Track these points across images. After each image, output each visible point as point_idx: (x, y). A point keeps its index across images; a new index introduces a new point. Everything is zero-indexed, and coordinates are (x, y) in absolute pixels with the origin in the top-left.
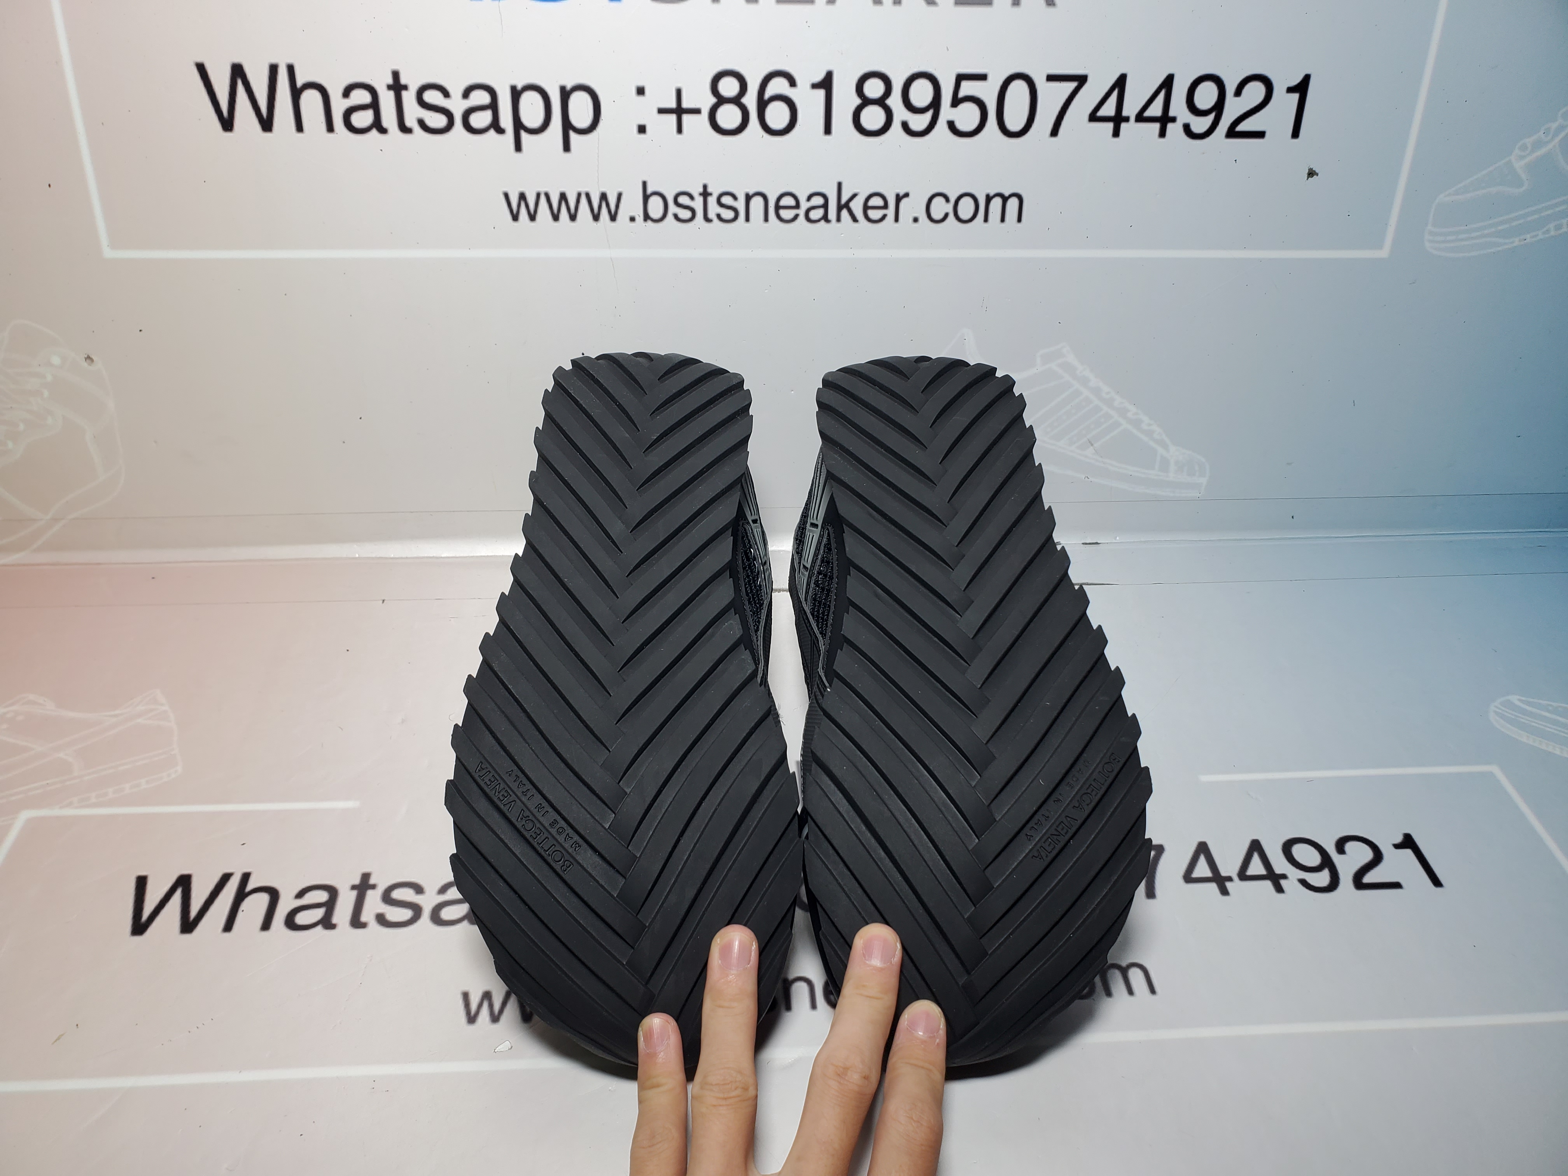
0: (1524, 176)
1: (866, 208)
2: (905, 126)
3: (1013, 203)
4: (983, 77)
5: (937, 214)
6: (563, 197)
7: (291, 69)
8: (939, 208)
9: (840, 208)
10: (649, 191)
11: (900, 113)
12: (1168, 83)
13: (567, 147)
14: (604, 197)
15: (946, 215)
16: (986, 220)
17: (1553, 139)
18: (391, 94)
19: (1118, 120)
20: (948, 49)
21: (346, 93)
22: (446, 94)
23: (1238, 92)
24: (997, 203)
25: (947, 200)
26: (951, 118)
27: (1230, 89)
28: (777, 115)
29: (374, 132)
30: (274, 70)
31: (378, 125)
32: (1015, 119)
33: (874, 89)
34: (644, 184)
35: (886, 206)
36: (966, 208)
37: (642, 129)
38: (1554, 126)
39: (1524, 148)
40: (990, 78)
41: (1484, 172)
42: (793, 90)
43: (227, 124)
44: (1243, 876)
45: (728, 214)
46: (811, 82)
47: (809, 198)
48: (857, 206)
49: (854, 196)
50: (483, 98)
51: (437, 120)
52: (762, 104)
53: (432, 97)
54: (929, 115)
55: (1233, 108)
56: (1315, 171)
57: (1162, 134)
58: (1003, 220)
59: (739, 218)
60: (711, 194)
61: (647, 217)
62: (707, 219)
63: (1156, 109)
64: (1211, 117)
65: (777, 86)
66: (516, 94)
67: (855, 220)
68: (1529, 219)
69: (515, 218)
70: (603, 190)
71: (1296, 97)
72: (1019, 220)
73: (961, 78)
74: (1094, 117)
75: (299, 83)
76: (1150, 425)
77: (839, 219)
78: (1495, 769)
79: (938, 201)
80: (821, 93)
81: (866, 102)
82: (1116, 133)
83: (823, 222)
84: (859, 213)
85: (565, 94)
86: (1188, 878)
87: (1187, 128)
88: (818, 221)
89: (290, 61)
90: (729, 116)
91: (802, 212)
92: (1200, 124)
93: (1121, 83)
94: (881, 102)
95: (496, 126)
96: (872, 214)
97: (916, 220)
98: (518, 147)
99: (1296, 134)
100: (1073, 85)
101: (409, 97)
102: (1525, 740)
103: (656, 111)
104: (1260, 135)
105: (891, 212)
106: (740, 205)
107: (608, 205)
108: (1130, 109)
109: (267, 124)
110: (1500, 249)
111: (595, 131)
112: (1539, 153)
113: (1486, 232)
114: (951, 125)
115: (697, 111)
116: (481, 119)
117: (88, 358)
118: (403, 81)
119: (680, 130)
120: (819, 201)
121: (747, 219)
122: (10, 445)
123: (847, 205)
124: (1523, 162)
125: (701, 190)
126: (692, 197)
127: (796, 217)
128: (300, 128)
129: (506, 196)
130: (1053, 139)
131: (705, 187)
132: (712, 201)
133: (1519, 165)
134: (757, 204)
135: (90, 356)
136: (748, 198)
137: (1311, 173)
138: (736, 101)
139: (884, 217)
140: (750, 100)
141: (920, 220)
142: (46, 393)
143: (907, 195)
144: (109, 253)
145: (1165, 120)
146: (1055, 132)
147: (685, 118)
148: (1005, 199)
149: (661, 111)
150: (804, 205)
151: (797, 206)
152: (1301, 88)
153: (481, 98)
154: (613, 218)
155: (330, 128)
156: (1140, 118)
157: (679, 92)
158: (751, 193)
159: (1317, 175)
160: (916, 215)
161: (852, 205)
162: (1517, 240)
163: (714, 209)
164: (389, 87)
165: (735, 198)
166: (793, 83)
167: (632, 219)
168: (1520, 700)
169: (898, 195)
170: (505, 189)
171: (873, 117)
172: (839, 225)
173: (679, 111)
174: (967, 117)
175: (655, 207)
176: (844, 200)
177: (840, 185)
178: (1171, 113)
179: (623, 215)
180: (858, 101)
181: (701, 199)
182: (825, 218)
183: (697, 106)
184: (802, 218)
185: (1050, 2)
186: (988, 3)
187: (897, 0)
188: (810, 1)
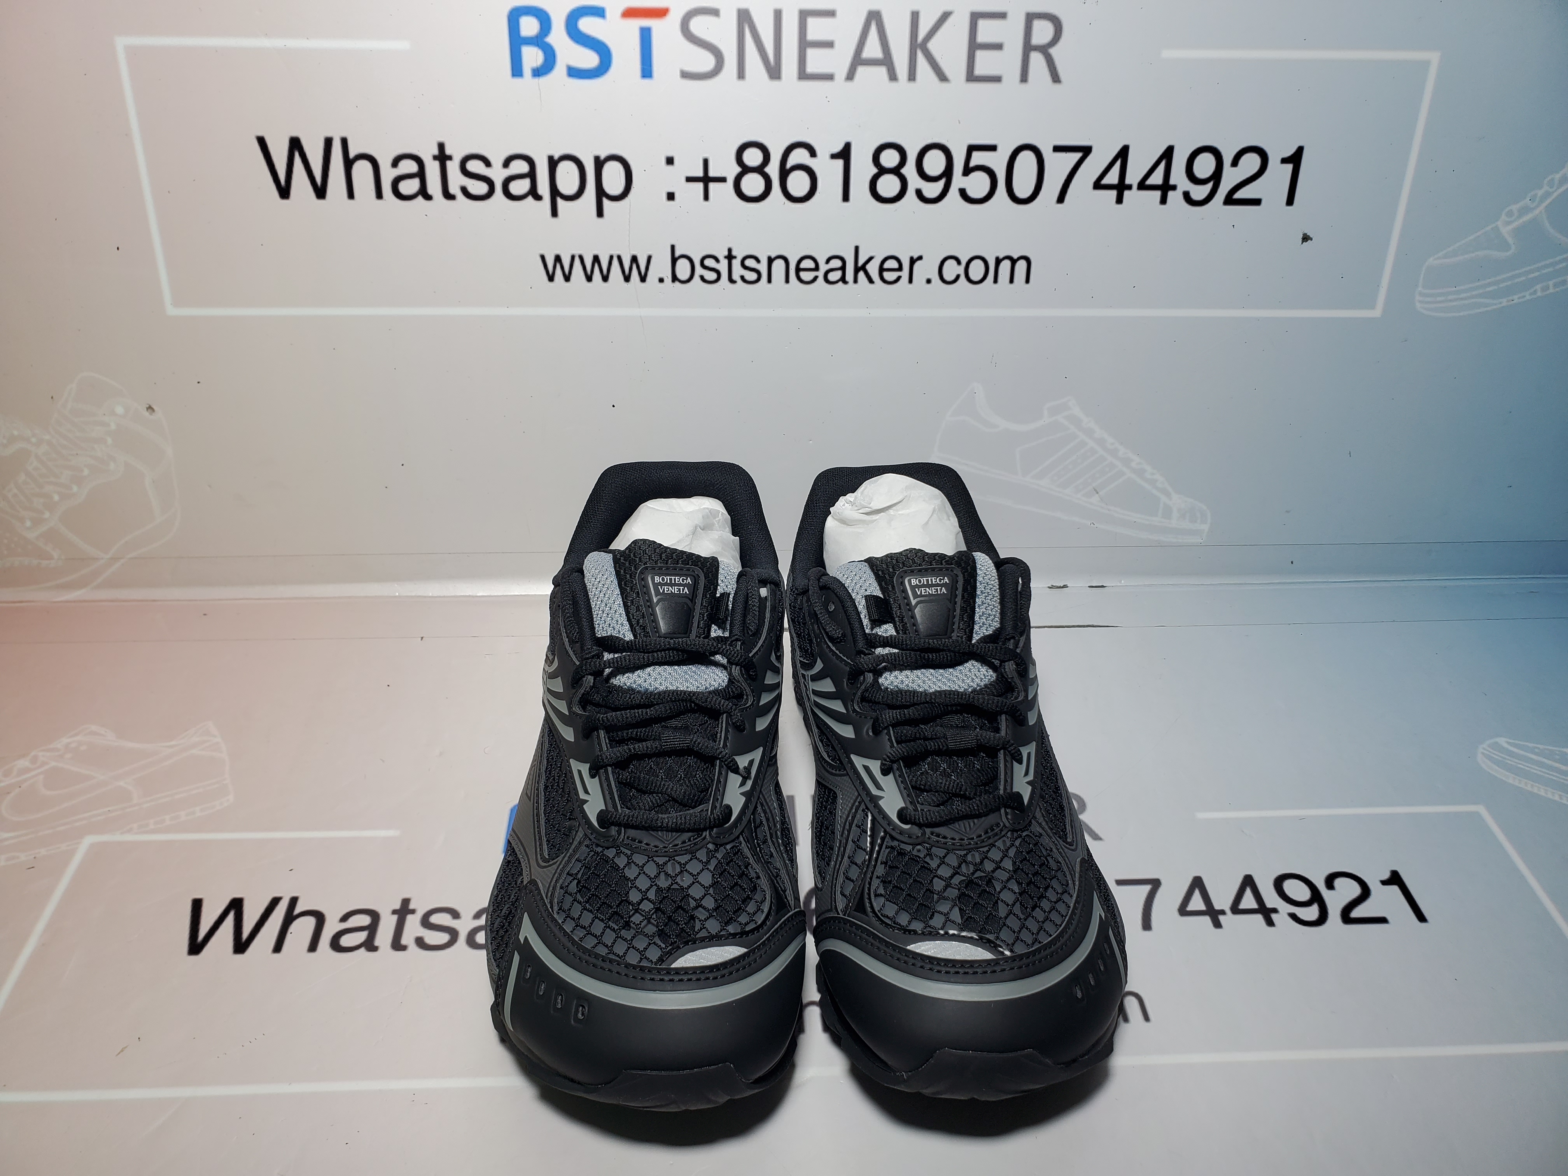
0: (1510, 240)
1: (882, 270)
2: (919, 193)
3: (1021, 266)
4: (993, 148)
5: (949, 276)
6: (596, 259)
7: (345, 143)
8: (951, 270)
9: (857, 270)
10: (677, 254)
11: (914, 181)
12: (1168, 154)
13: (600, 213)
14: (634, 259)
15: (958, 277)
16: (996, 281)
17: (1537, 206)
18: (437, 164)
19: (1121, 187)
20: (960, 123)
21: (395, 163)
22: (488, 164)
23: (1235, 163)
24: (1006, 265)
25: (959, 262)
26: (962, 186)
27: (1227, 160)
28: (798, 183)
29: (420, 198)
30: (328, 143)
31: (424, 193)
32: (1023, 186)
33: (890, 159)
34: (673, 247)
35: (900, 269)
36: (977, 270)
37: (671, 196)
38: (1540, 193)
39: (1510, 214)
40: (999, 148)
41: (1472, 237)
42: (813, 159)
43: (284, 192)
44: (1236, 909)
45: (752, 276)
46: (831, 153)
47: (828, 261)
48: (873, 269)
49: (871, 259)
50: (522, 167)
51: (480, 188)
52: (784, 173)
53: (474, 166)
54: (941, 184)
55: (1230, 177)
56: (1309, 236)
57: (1163, 201)
58: (1012, 281)
59: (761, 280)
60: (735, 257)
61: (675, 278)
62: (731, 281)
63: (1157, 178)
64: (1210, 186)
65: (799, 156)
66: (553, 164)
67: (871, 281)
68: (1516, 280)
69: (551, 278)
70: (634, 253)
71: (1290, 167)
72: (1027, 281)
73: (971, 149)
74: (1098, 185)
75: (352, 154)
76: (1153, 474)
77: (856, 281)
78: (1481, 810)
79: (950, 264)
80: (840, 163)
81: (882, 171)
82: (1119, 200)
83: (840, 283)
84: (875, 275)
85: (599, 164)
86: (1183, 911)
87: (1187, 196)
88: (836, 282)
89: (344, 135)
90: (753, 184)
91: (821, 274)
92: (1199, 192)
93: (1123, 154)
94: (896, 171)
95: (534, 193)
96: (887, 276)
97: (929, 281)
98: (554, 213)
99: (1290, 201)
100: (1079, 155)
101: (453, 167)
102: (1510, 781)
103: (684, 179)
104: (1257, 202)
105: (905, 273)
106: (763, 267)
107: (638, 267)
108: (1133, 177)
109: (321, 192)
110: (1489, 309)
111: (627, 198)
112: (1526, 218)
113: (1474, 293)
114: (963, 193)
115: (723, 180)
116: (520, 187)
117: (150, 408)
118: (448, 152)
119: (706, 197)
120: (837, 263)
121: (769, 281)
122: (75, 489)
123: (863, 268)
124: (1510, 227)
125: (726, 253)
126: (717, 260)
127: (816, 278)
128: (351, 195)
129: (543, 258)
130: (1060, 205)
131: (730, 250)
132: (736, 263)
133: (1506, 231)
134: (779, 265)
135: (152, 406)
136: (771, 261)
137: (1306, 238)
138: (760, 169)
139: (899, 278)
140: (773, 170)
141: (933, 281)
142: (110, 441)
143: (920, 258)
144: (172, 311)
145: (1166, 188)
146: (1061, 199)
147: (712, 186)
148: (1014, 262)
149: (689, 179)
150: (823, 268)
151: (817, 268)
152: (1295, 159)
153: (520, 167)
154: (643, 279)
155: (379, 195)
156: (1142, 186)
157: (706, 162)
158: (773, 256)
159: (1311, 239)
160: (929, 277)
161: (868, 267)
162: (1505, 300)
163: (738, 271)
164: (435, 158)
165: (758, 261)
166: (813, 153)
167: (661, 280)
168: (1508, 743)
169: (912, 258)
170: (542, 252)
171: (889, 185)
172: (855, 286)
173: (706, 179)
174: (978, 184)
175: (683, 269)
176: (860, 263)
177: (857, 249)
178: (1172, 182)
179: (652, 276)
180: (875, 170)
181: (726, 261)
182: (843, 280)
183: (723, 175)
184: (821, 279)
185: (1056, 78)
186: (997, 79)
187: (912, 77)
188: (830, 77)
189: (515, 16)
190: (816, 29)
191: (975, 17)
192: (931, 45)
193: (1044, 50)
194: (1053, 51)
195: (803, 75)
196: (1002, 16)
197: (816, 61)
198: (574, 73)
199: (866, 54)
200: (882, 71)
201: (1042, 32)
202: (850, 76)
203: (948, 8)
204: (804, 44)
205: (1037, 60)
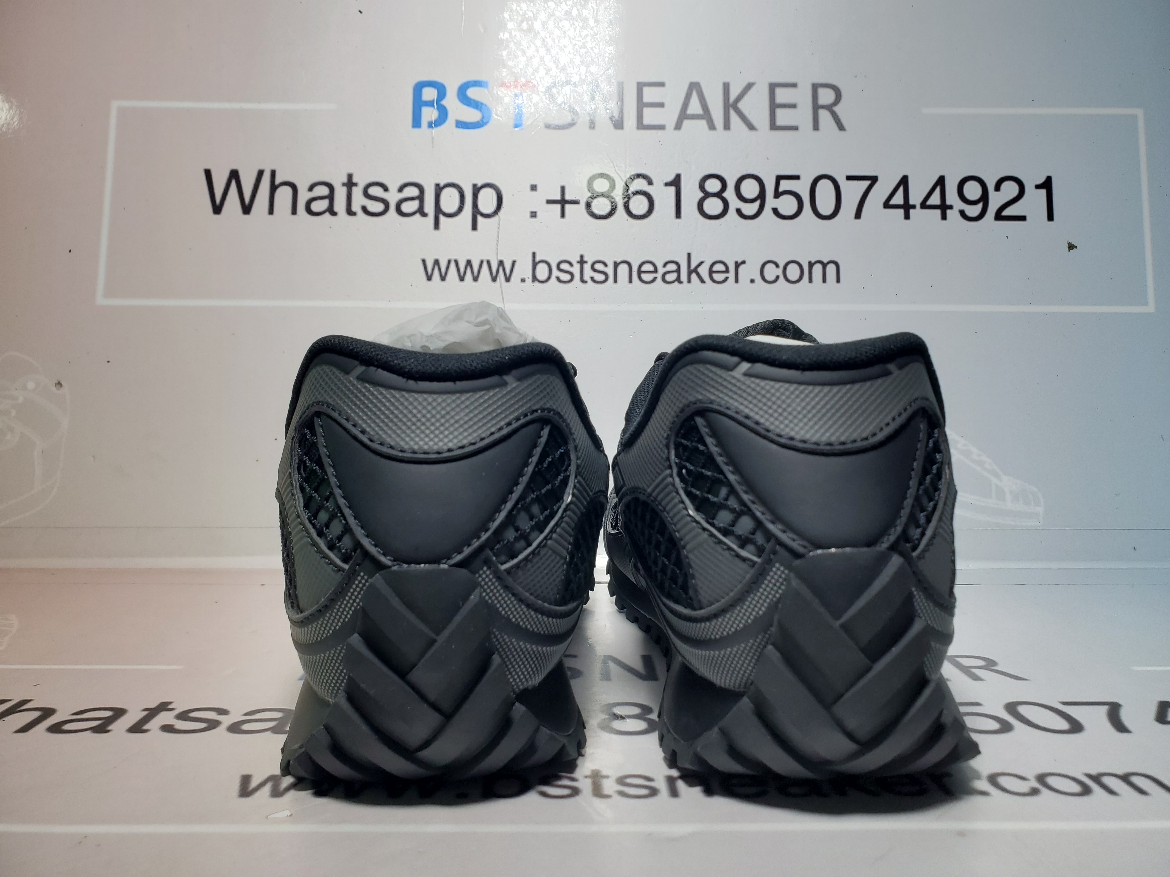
1: (711, 272)
2: (739, 211)
3: (831, 269)
4: (797, 178)
5: (770, 277)
6: (469, 263)
7: (273, 173)
8: (771, 272)
9: (690, 273)
10: (538, 259)
11: (734, 203)
12: (941, 182)
13: (474, 227)
14: (501, 264)
15: (777, 277)
16: (811, 281)
18: (345, 189)
19: (907, 207)
20: (768, 159)
21: (311, 189)
22: (386, 189)
23: (997, 188)
24: (818, 268)
25: (777, 266)
26: (774, 206)
27: (991, 187)
28: (639, 205)
29: (327, 214)
30: (261, 173)
31: (331, 210)
32: (826, 205)
33: (713, 186)
34: (534, 254)
35: (727, 271)
36: (793, 272)
37: (533, 215)
40: (802, 178)
42: (650, 187)
43: (217, 209)
45: (600, 277)
46: (664, 182)
47: (665, 265)
48: (704, 271)
49: (701, 263)
50: (413, 192)
51: (376, 207)
52: (627, 198)
53: (375, 191)
54: (757, 204)
55: (996, 200)
56: (1073, 245)
57: (944, 217)
58: (824, 281)
59: (608, 280)
60: (586, 262)
61: (535, 279)
62: (583, 281)
63: (935, 200)
64: (980, 205)
65: (639, 184)
66: (439, 189)
67: (703, 281)
69: (429, 278)
70: (501, 258)
71: (1044, 191)
72: (838, 281)
73: (779, 178)
74: (887, 205)
75: (277, 181)
77: (689, 281)
79: (769, 267)
80: (672, 189)
81: (707, 195)
83: (676, 283)
84: (705, 275)
85: (476, 190)
87: (962, 213)
88: (673, 282)
89: (273, 168)
90: (601, 206)
91: (659, 275)
92: (973, 211)
93: (904, 181)
94: (719, 195)
95: (421, 211)
96: (716, 277)
97: (752, 281)
98: (437, 227)
99: (1050, 217)
100: (867, 183)
101: (357, 191)
103: (545, 202)
104: (1023, 218)
105: (732, 275)
106: (610, 271)
107: (504, 270)
108: (915, 199)
109: (247, 209)
111: (497, 216)
114: (775, 211)
115: (576, 202)
116: (409, 207)
117: (59, 384)
118: (355, 180)
119: (563, 214)
120: (673, 267)
121: (615, 281)
123: (695, 270)
125: (579, 259)
126: (571, 265)
127: (655, 279)
128: (271, 211)
129: (424, 261)
130: (858, 221)
131: (582, 256)
132: (587, 267)
134: (623, 269)
135: (61, 382)
136: (616, 265)
137: (1071, 247)
138: (607, 195)
139: (726, 279)
140: (618, 195)
141: (756, 281)
142: (13, 413)
143: (744, 262)
144: (101, 301)
145: (944, 207)
146: (858, 216)
147: (568, 207)
148: (824, 265)
149: (549, 202)
150: (661, 270)
151: (656, 271)
154: (508, 279)
155: (294, 211)
156: (924, 205)
158: (618, 261)
159: (1076, 247)
160: (752, 277)
161: (699, 270)
163: (588, 273)
164: (344, 184)
165: (606, 265)
166: (650, 183)
167: (523, 280)
169: (736, 263)
170: (423, 257)
171: (713, 206)
172: (689, 285)
173: (563, 202)
174: (787, 205)
175: (542, 271)
176: (693, 267)
177: (689, 255)
179: (516, 277)
180: (701, 195)
181: (579, 266)
182: (678, 280)
183: (577, 199)
184: (659, 280)
185: (841, 127)
186: (795, 128)
187: (727, 126)
188: (662, 127)
189: (419, 87)
190: (650, 95)
191: (773, 87)
192: (741, 105)
193: (829, 108)
194: (836, 109)
195: (641, 125)
196: (794, 85)
197: (650, 116)
198: (461, 124)
199: (690, 111)
200: (703, 123)
201: (826, 97)
202: (678, 126)
203: (752, 80)
204: (641, 105)
205: (824, 116)
